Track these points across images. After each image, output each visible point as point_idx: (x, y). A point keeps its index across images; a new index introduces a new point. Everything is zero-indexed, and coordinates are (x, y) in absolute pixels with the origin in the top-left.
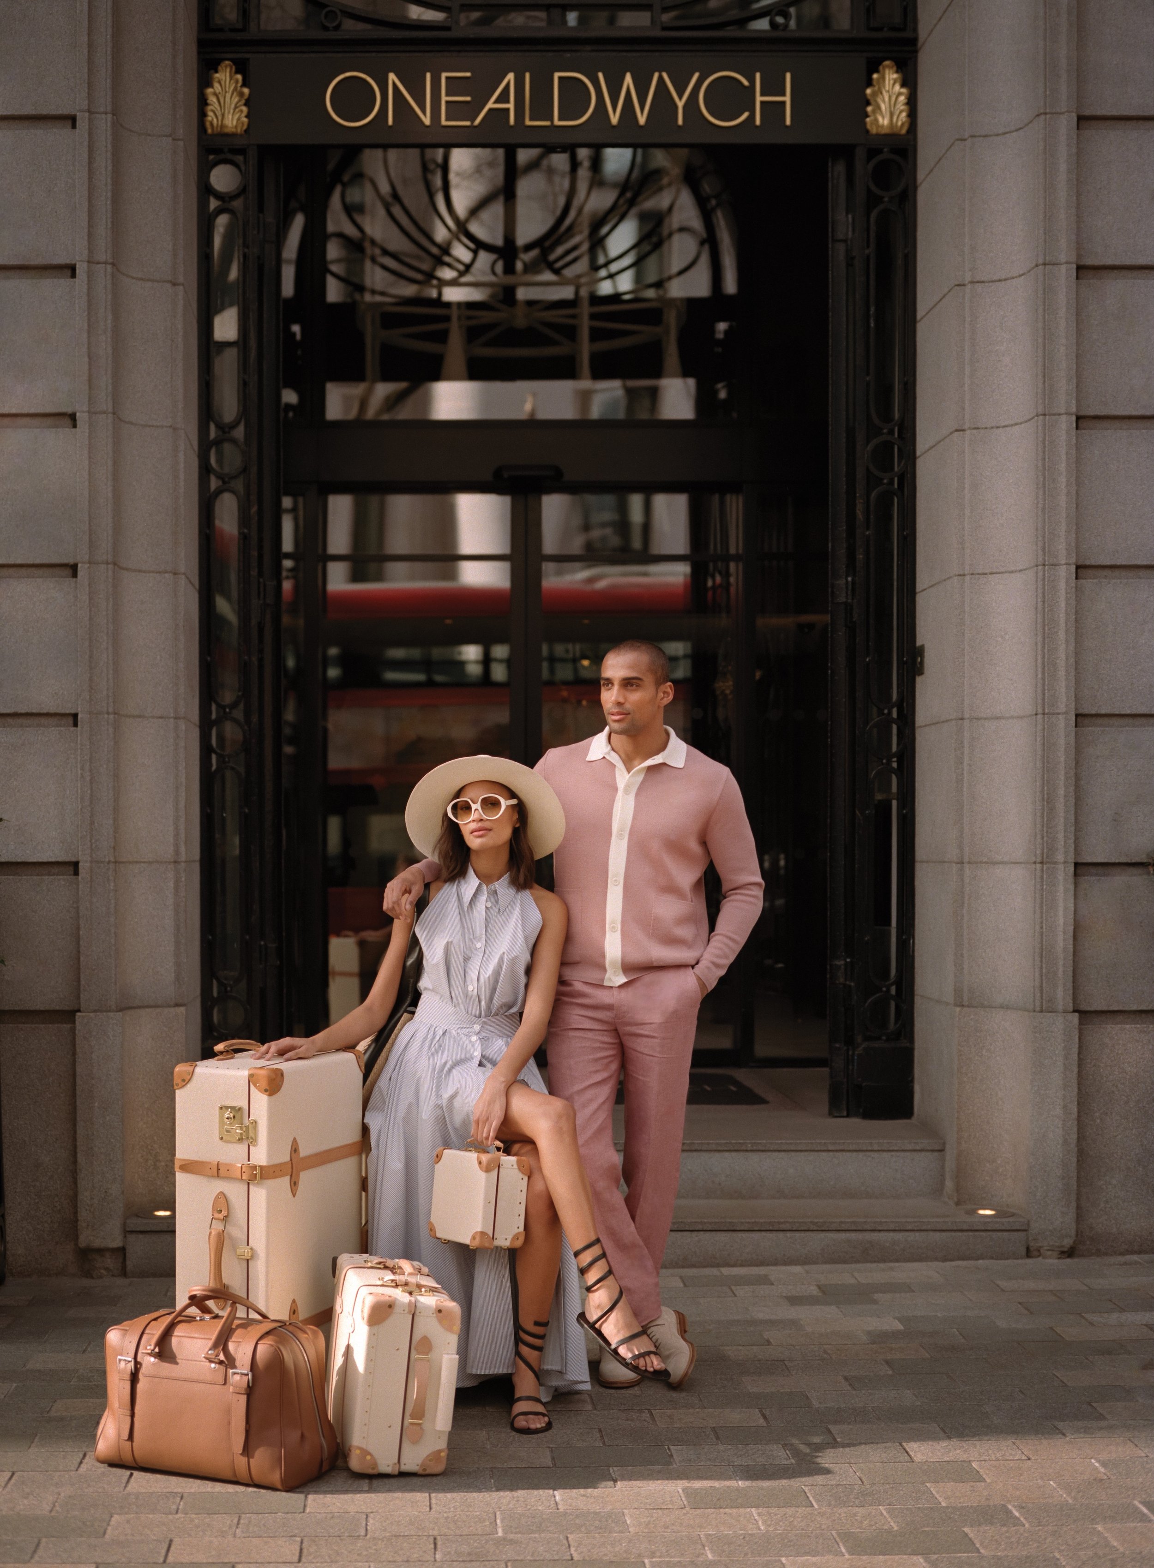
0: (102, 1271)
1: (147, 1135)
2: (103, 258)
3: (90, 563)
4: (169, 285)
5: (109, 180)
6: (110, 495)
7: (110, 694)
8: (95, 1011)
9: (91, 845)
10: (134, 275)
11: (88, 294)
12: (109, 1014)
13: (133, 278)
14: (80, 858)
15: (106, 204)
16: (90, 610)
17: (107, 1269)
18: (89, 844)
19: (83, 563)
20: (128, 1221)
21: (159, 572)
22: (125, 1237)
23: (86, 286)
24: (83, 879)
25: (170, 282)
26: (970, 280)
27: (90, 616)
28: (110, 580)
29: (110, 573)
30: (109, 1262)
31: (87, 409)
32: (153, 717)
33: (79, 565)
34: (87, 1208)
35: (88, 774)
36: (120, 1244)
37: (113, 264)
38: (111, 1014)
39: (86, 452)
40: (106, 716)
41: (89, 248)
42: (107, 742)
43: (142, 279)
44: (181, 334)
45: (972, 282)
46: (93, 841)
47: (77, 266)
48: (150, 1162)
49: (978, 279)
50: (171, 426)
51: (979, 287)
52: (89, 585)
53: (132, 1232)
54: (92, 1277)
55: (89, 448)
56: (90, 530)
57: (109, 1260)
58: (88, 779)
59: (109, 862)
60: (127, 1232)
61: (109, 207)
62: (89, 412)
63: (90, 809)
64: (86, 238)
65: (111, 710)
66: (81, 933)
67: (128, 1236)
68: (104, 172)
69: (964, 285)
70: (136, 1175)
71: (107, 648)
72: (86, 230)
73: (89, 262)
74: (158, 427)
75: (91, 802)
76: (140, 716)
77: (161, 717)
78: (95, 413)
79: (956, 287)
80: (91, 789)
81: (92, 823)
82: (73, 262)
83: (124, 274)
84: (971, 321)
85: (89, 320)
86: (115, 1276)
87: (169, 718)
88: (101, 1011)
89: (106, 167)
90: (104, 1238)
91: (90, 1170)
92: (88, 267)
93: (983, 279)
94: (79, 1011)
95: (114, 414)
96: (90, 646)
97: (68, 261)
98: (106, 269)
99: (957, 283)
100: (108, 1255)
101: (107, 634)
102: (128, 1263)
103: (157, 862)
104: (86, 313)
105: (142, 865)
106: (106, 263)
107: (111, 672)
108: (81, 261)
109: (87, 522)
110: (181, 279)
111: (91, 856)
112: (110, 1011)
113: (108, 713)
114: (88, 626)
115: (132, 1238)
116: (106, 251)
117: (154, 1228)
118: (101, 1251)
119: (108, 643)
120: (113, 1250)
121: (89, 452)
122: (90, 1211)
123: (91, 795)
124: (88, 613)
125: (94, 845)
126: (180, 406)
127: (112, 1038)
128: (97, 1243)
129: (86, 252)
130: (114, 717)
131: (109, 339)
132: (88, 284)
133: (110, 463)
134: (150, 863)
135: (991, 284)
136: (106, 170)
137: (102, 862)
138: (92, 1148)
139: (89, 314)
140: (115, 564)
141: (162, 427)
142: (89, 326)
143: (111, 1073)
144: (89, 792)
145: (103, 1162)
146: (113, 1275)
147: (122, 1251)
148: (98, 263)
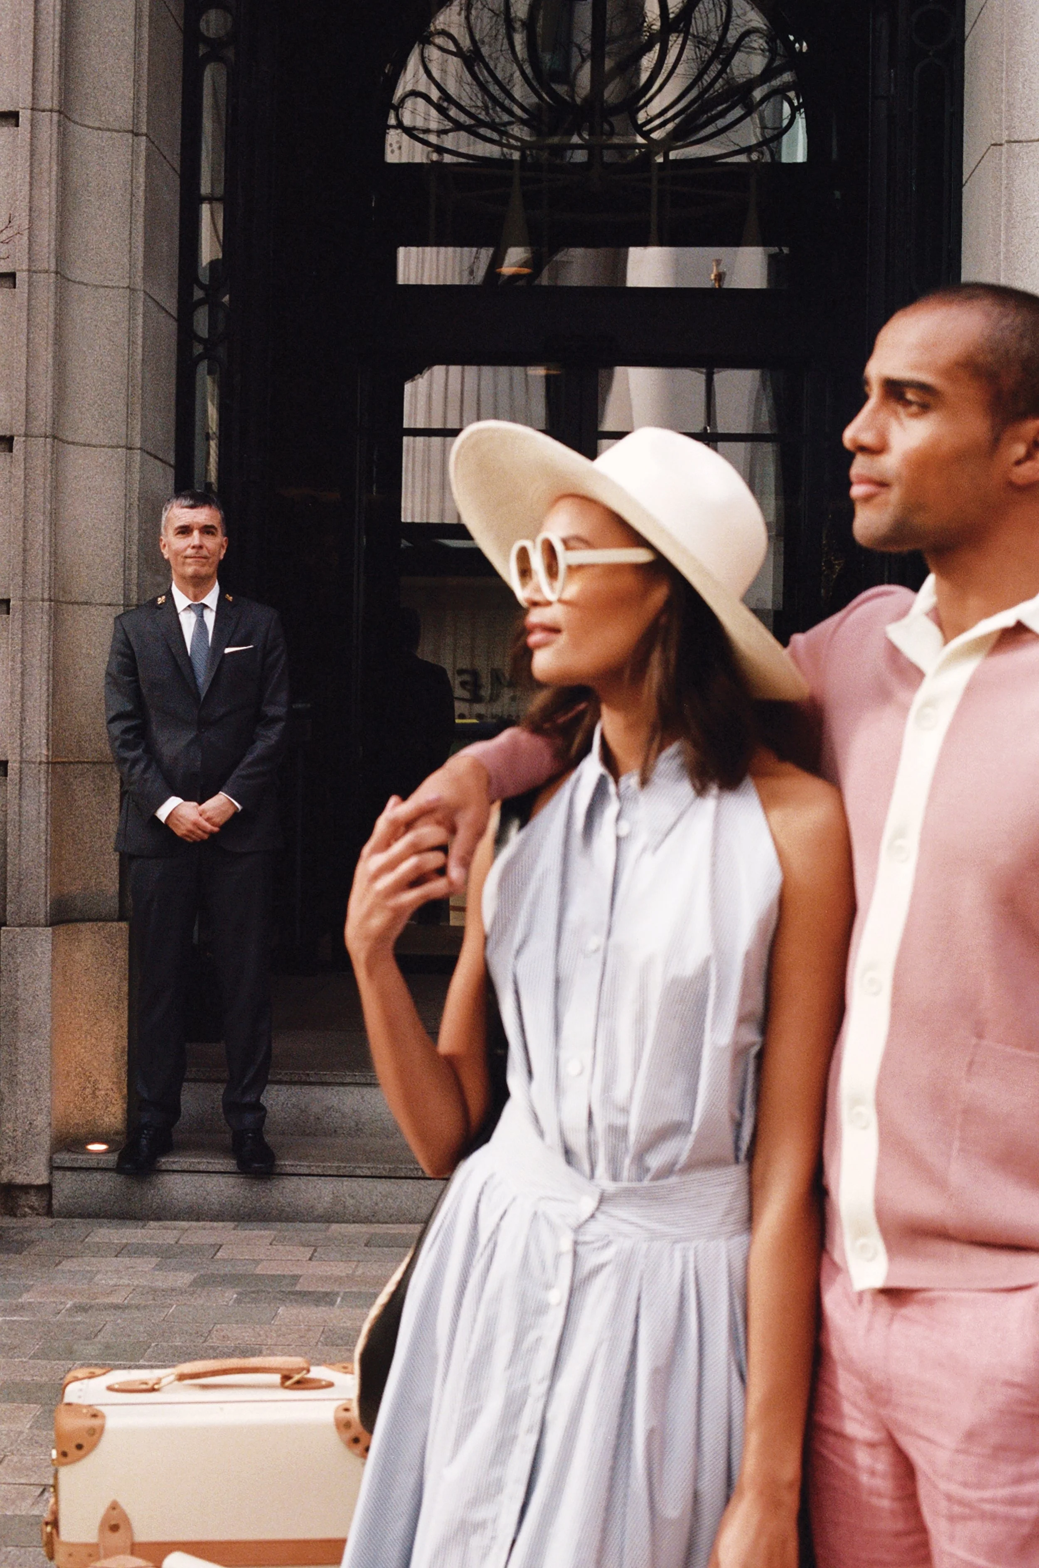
0: (26, 1209)
1: (85, 1061)
2: (48, 105)
3: (26, 435)
4: (130, 135)
5: (57, 21)
6: (50, 361)
7: (46, 579)
8: (21, 925)
9: (21, 744)
10: (91, 124)
11: (31, 145)
12: (37, 928)
13: (89, 127)
14: (9, 758)
15: (53, 46)
16: (26, 488)
17: (31, 1208)
18: (19, 741)
19: (19, 436)
20: (54, 1156)
21: (112, 447)
22: (51, 1173)
23: (29, 135)
24: (11, 780)
25: (132, 132)
26: (1006, 138)
27: (25, 492)
28: (49, 454)
29: (49, 446)
30: (34, 1200)
31: (27, 267)
32: (101, 604)
33: (16, 438)
34: (10, 1140)
35: (19, 665)
36: (46, 1182)
37: (60, 112)
38: (40, 929)
39: (25, 314)
40: (41, 603)
41: (33, 95)
42: (40, 631)
43: (99, 129)
44: (143, 188)
45: (1009, 142)
46: (24, 738)
47: (20, 114)
48: (88, 1090)
49: (1016, 138)
50: (128, 287)
51: (1016, 147)
52: (25, 459)
53: (59, 1168)
54: (15, 1216)
55: (28, 310)
56: (27, 400)
57: (34, 1198)
58: (19, 671)
59: (40, 763)
60: (53, 1168)
61: (57, 50)
62: (29, 271)
63: (20, 704)
64: (30, 82)
65: (46, 596)
66: (8, 840)
67: (54, 1172)
68: (52, 12)
69: (1001, 145)
70: (72, 1105)
71: (43, 530)
72: (30, 75)
73: (32, 109)
74: (113, 287)
75: (22, 697)
76: (86, 603)
77: (109, 605)
78: (35, 272)
79: (992, 147)
80: (22, 683)
81: (23, 719)
82: (17, 109)
83: (76, 123)
84: (1008, 184)
85: (31, 172)
86: (40, 1215)
87: (119, 605)
88: (30, 926)
89: (54, 6)
90: (28, 1175)
91: (13, 1100)
92: (32, 115)
93: (1020, 139)
94: (5, 925)
95: (57, 273)
96: (24, 527)
97: (12, 109)
98: (51, 117)
99: (993, 142)
100: (32, 1192)
101: (44, 513)
102: (54, 1201)
103: (101, 762)
104: (28, 164)
105: (86, 765)
106: (51, 111)
107: (47, 554)
108: (24, 108)
109: (24, 391)
110: (144, 130)
111: (21, 755)
112: (37, 926)
113: (43, 600)
114: (23, 504)
115: (58, 1175)
116: (52, 98)
117: (84, 1165)
118: (26, 1188)
119: (44, 524)
120: (39, 1188)
121: (28, 314)
122: (13, 1144)
123: (22, 689)
124: (23, 490)
125: (25, 744)
126: (140, 265)
127: (40, 956)
128: (20, 1179)
129: (30, 98)
130: (50, 605)
131: (54, 193)
132: (31, 132)
133: (51, 326)
134: (94, 763)
135: (1029, 144)
136: (54, 10)
137: (34, 763)
138: (15, 1075)
139: (31, 164)
140: (55, 437)
141: (118, 287)
142: (31, 177)
143: (38, 993)
144: (20, 686)
145: (28, 1091)
146: (37, 1214)
147: (46, 1189)
148: (44, 111)
